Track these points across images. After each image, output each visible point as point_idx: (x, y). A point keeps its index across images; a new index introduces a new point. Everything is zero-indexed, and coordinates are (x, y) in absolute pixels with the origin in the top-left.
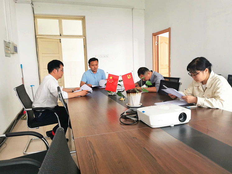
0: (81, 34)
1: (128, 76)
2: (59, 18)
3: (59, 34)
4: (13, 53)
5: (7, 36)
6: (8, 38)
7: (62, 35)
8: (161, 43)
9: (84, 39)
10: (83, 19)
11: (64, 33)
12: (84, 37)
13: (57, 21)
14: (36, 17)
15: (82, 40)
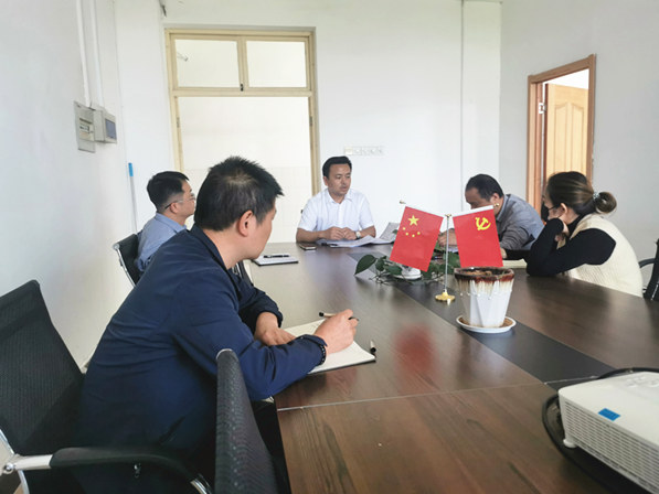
0: (303, 83)
2: (239, 35)
3: (239, 86)
4: (104, 142)
6: (87, 96)
7: (245, 88)
8: (557, 107)
9: (309, 99)
10: (308, 37)
11: (253, 82)
12: (310, 94)
13: (232, 45)
14: (173, 34)
15: (305, 100)
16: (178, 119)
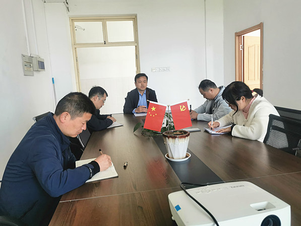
0: (132, 39)
1: (181, 106)
2: (103, 19)
3: (103, 42)
4: (38, 71)
5: (28, 49)
6: (29, 51)
7: (106, 42)
8: (250, 46)
9: (136, 46)
10: (134, 18)
11: (110, 40)
12: (136, 44)
13: (100, 24)
14: (73, 20)
15: (134, 47)
16: (77, 58)
